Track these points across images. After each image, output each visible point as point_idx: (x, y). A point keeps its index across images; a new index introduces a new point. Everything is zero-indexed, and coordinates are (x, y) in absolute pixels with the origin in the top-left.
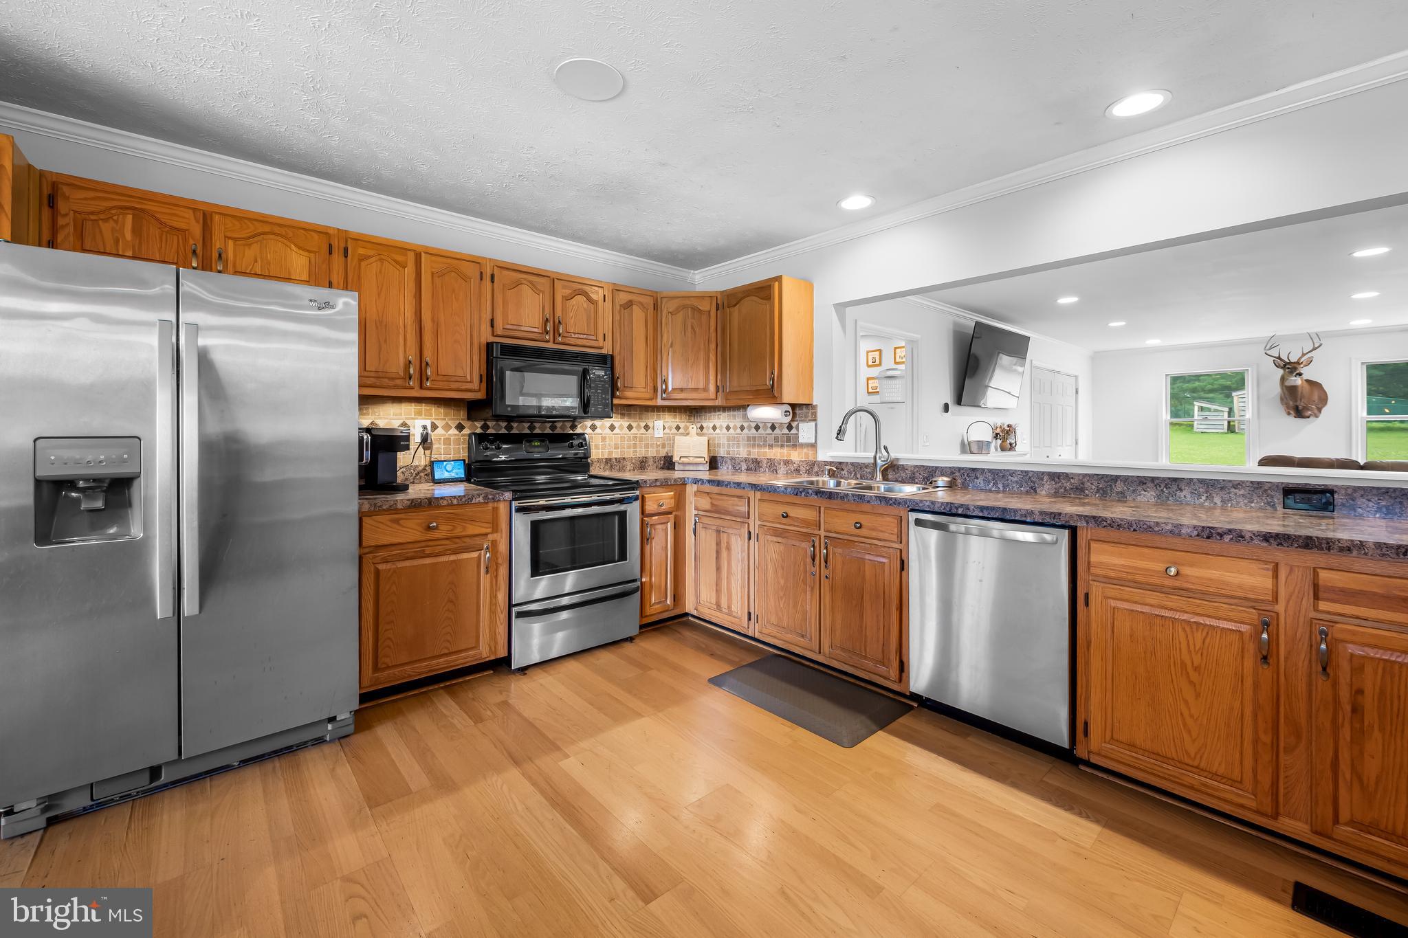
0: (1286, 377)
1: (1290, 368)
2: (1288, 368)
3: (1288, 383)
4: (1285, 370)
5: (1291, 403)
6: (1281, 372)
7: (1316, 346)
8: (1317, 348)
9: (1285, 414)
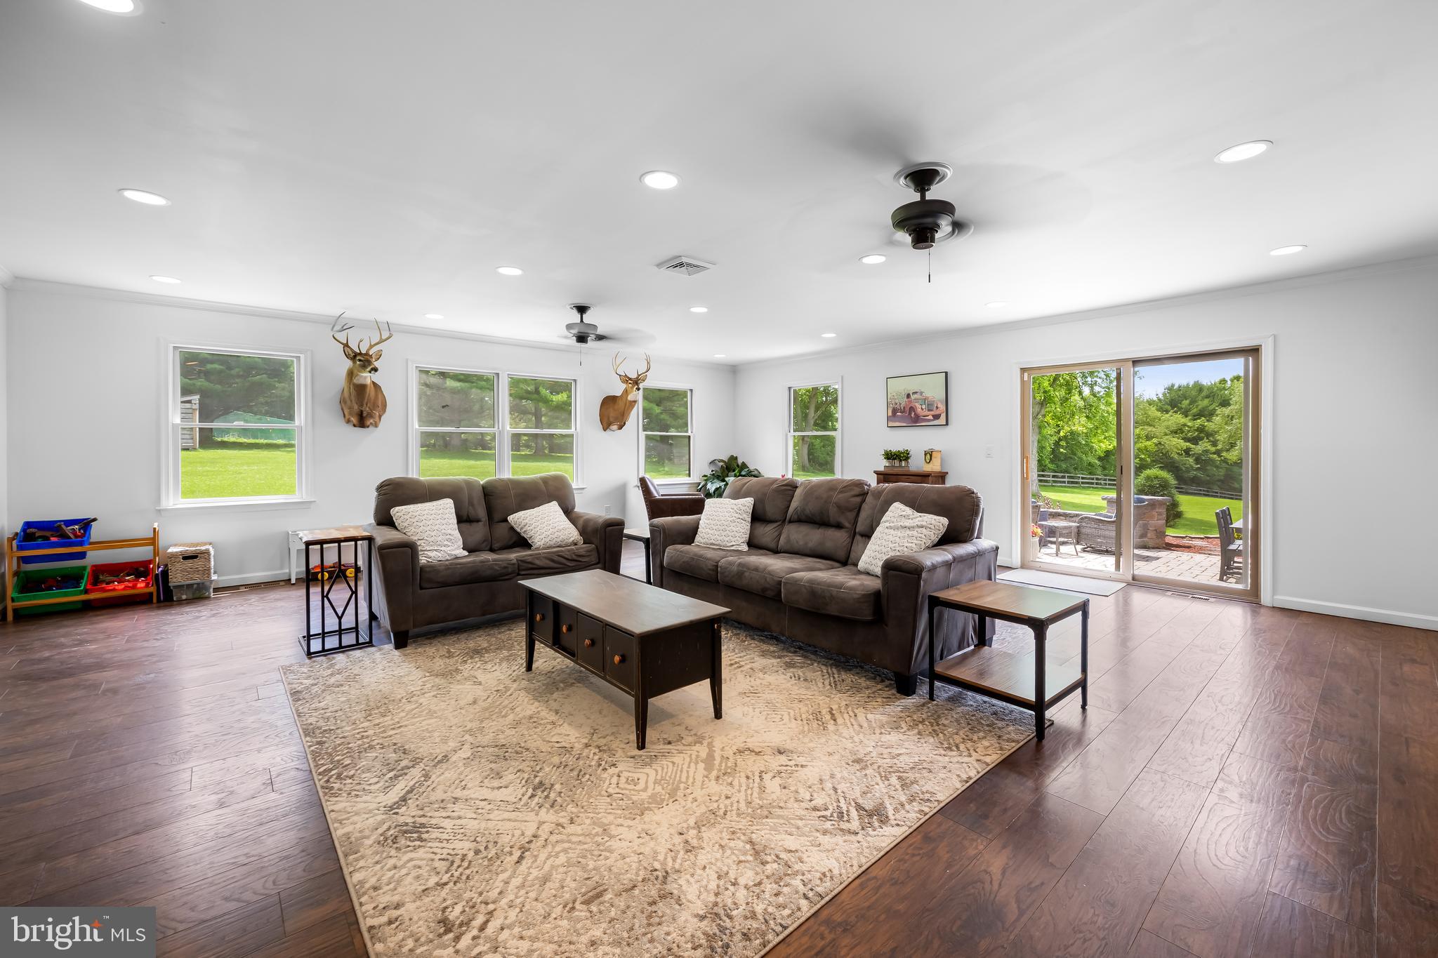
0: (355, 372)
1: (362, 360)
2: (360, 360)
3: (356, 381)
4: (354, 362)
5: (356, 407)
6: (349, 363)
7: (384, 338)
8: (385, 340)
9: (342, 422)
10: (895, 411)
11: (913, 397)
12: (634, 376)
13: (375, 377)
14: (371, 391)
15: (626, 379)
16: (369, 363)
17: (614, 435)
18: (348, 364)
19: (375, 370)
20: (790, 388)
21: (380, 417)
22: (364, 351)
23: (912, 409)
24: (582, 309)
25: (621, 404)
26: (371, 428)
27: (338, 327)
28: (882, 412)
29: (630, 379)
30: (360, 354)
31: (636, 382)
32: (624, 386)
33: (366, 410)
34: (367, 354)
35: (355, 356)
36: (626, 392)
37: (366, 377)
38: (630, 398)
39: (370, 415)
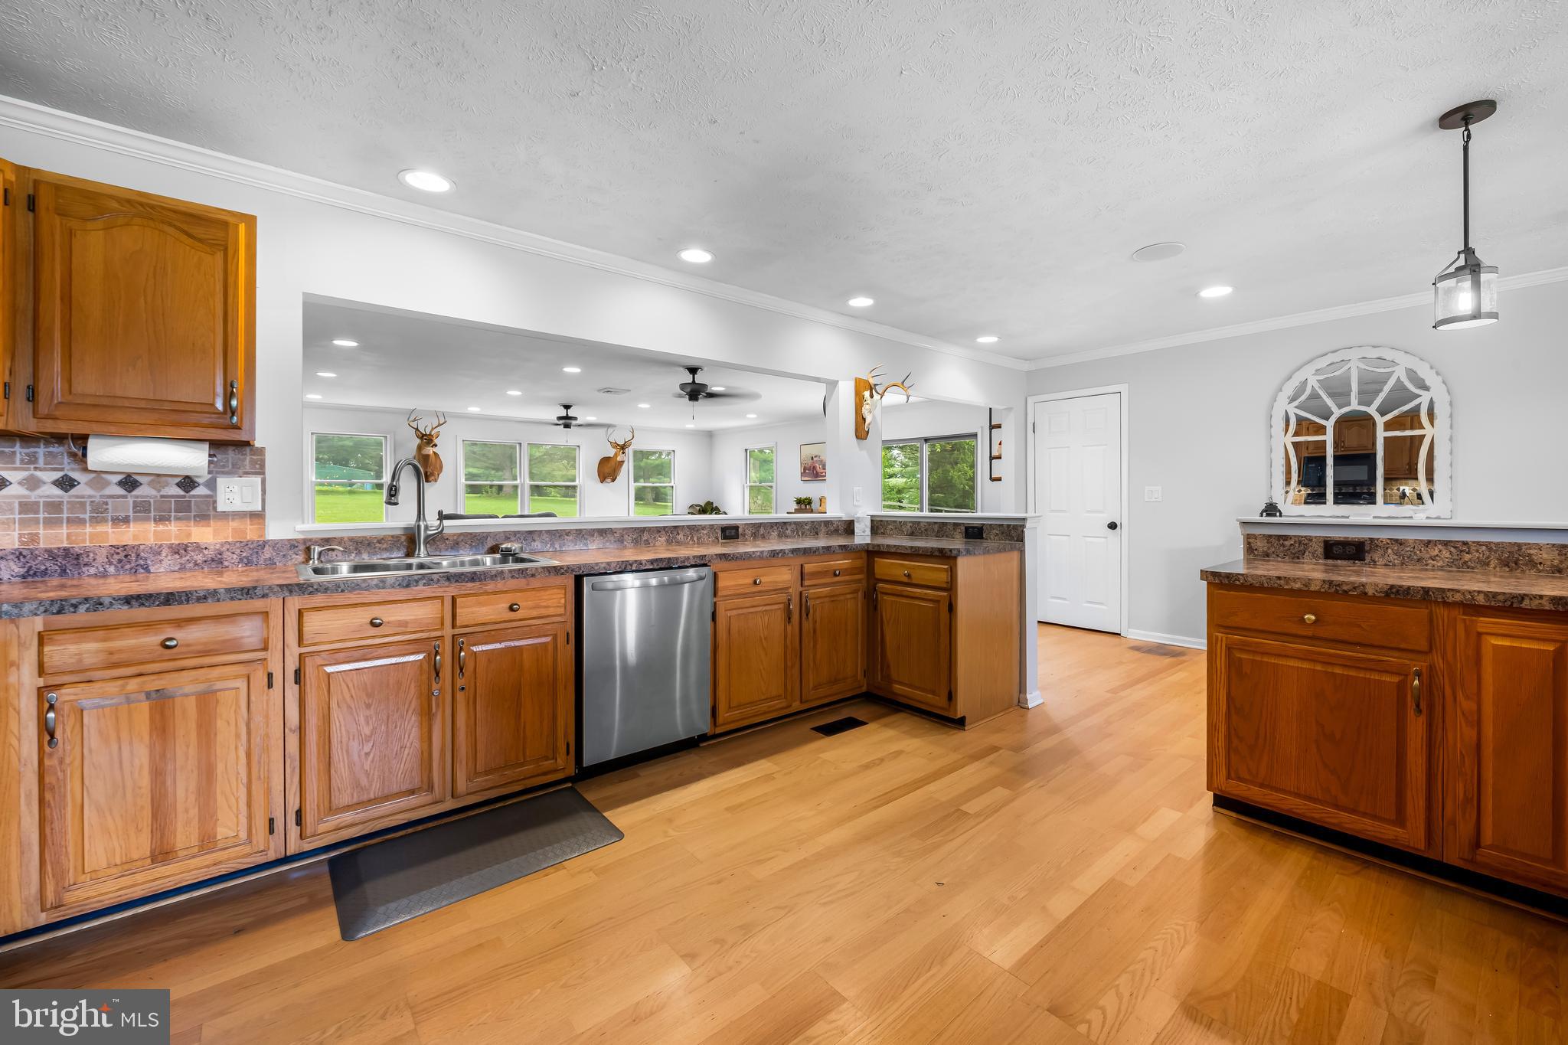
10: (805, 469)
11: (815, 459)
12: (621, 443)
13: (435, 449)
14: (432, 458)
15: (615, 445)
16: (432, 441)
17: (608, 486)
18: (418, 441)
19: (436, 445)
20: (746, 450)
21: (438, 475)
22: (428, 433)
23: (814, 468)
24: (567, 407)
25: (612, 464)
26: (433, 482)
27: (412, 419)
28: (798, 470)
29: (618, 445)
30: (426, 435)
31: (623, 448)
32: (615, 450)
33: (429, 470)
34: (430, 435)
35: (423, 436)
36: (616, 455)
37: (429, 450)
38: (619, 459)
39: (432, 474)
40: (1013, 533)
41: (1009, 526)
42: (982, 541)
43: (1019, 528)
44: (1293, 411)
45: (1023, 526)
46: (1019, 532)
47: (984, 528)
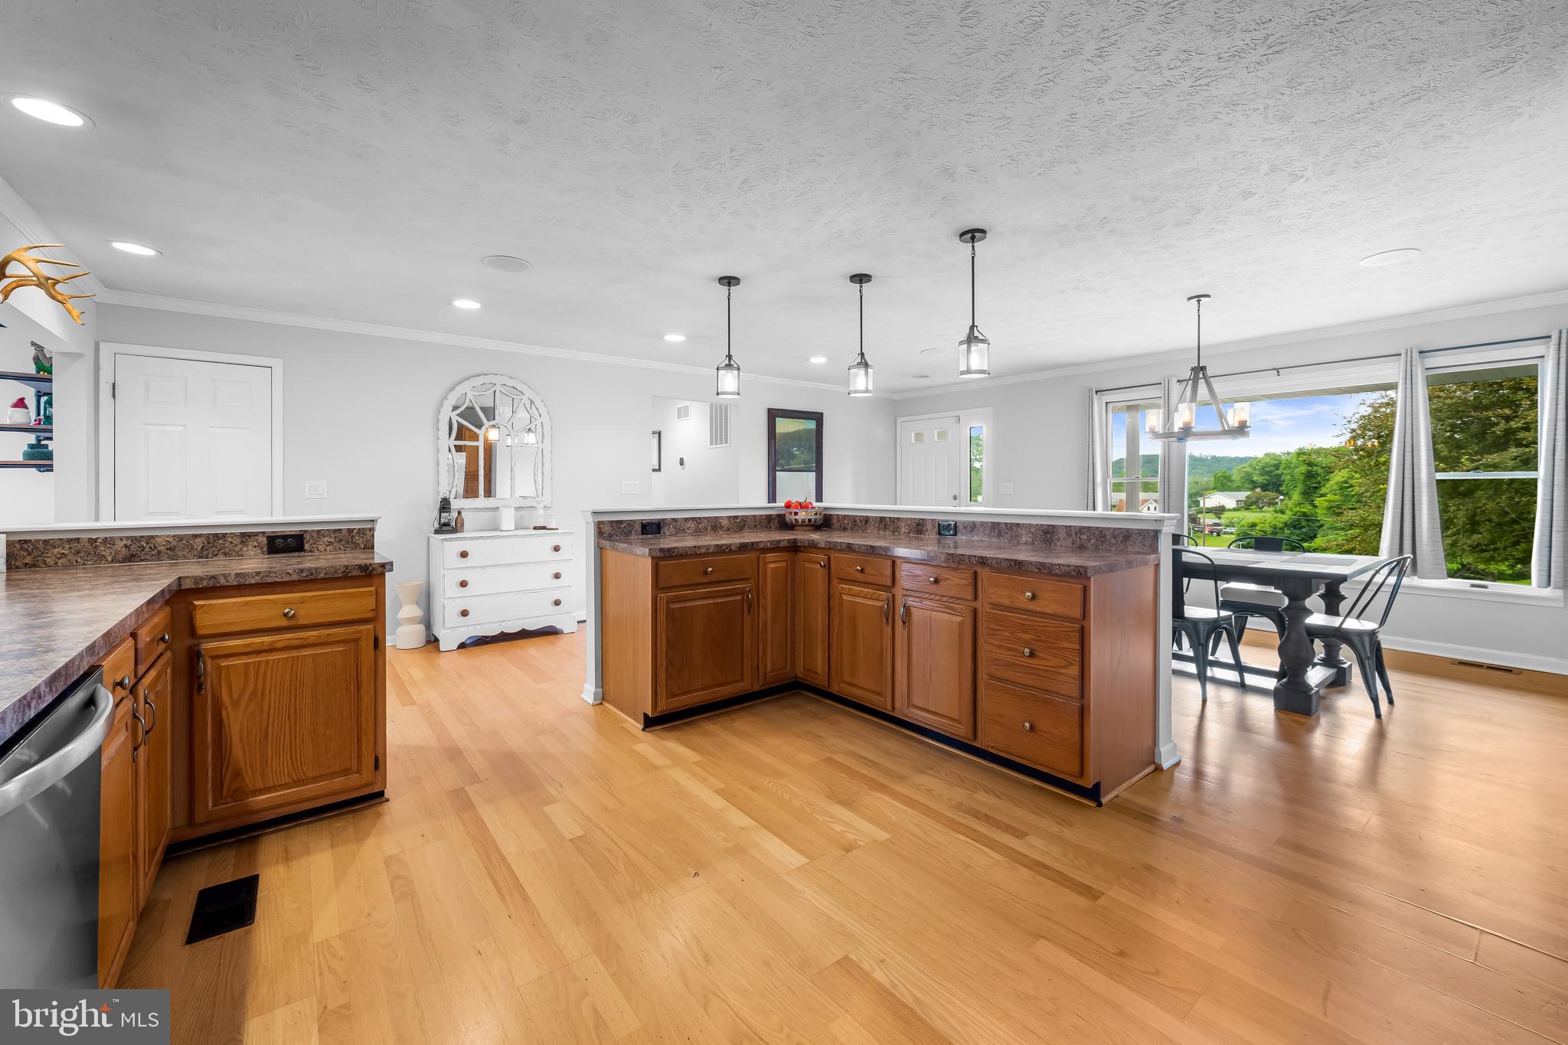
40: (358, 540)
41: (350, 531)
42: (302, 554)
43: (368, 532)
44: (455, 419)
45: (372, 530)
46: (368, 537)
47: (307, 536)
